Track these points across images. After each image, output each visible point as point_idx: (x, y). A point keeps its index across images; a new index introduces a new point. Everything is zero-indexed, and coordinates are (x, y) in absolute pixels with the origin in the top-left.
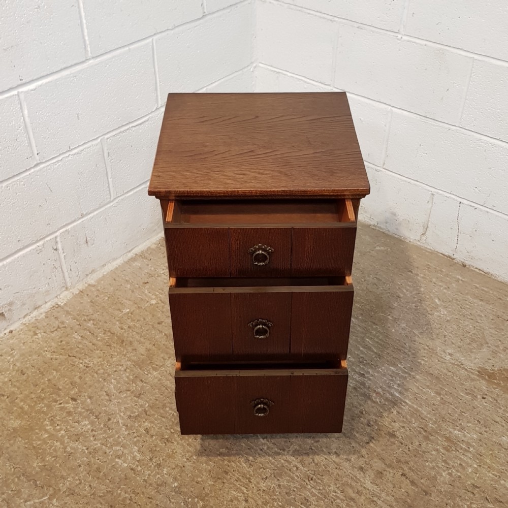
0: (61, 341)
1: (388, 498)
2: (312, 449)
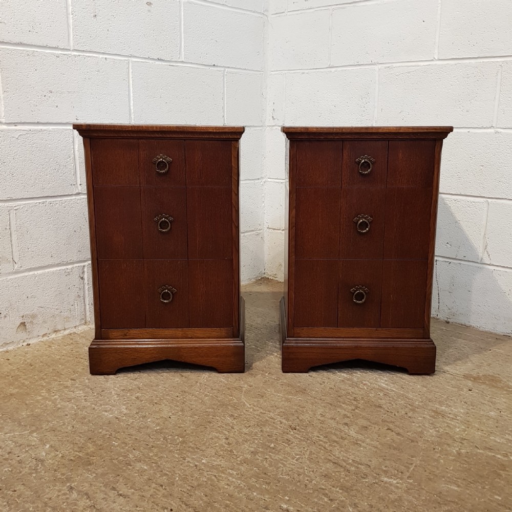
1: (372, 443)
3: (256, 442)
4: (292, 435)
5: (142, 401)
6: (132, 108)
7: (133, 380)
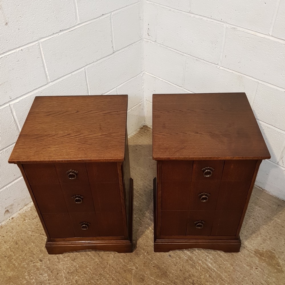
0: (37, 225)
7: (73, 260)
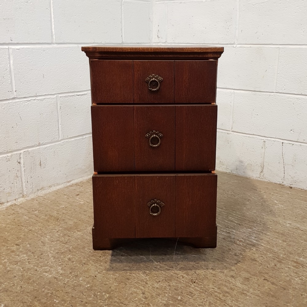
1: (255, 292)
2: (194, 267)
3: (167, 295)
4: (193, 288)
5: (73, 262)
6: (53, 31)
7: (64, 244)
